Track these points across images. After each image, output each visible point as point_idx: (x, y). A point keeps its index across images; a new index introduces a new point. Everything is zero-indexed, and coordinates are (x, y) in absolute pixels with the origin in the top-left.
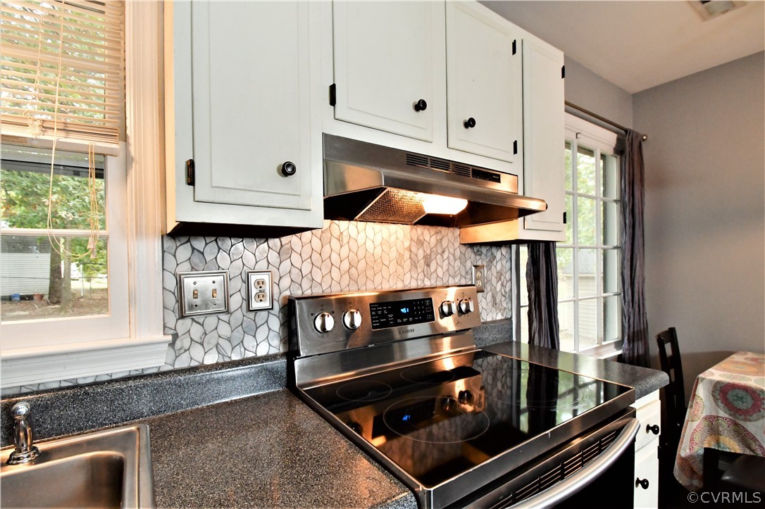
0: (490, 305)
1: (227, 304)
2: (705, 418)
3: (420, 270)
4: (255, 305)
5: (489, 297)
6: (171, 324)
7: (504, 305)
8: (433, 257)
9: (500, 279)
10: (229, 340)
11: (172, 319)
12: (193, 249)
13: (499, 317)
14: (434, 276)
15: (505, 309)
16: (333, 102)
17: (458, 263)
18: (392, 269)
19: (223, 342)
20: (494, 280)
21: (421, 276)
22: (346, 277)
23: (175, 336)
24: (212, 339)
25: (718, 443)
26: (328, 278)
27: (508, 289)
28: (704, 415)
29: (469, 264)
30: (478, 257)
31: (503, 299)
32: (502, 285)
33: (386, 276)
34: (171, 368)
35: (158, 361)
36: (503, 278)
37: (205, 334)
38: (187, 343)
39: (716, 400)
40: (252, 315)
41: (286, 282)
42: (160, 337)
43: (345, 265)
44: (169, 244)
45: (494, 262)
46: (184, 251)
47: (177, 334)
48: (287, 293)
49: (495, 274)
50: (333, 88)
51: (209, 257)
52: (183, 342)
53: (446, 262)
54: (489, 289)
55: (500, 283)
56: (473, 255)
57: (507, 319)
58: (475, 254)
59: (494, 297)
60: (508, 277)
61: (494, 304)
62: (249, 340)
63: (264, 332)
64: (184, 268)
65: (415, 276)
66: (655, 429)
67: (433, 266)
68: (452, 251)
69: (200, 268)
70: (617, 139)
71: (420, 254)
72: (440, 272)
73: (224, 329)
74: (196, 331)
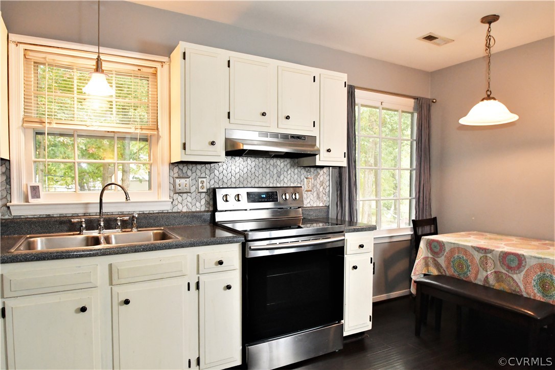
0: (316, 198)
1: (190, 189)
2: (423, 258)
3: (275, 179)
4: (201, 190)
5: (315, 194)
6: (172, 195)
7: (325, 199)
8: (282, 173)
9: (322, 185)
10: (191, 203)
11: (172, 193)
12: (179, 168)
13: (321, 205)
14: (282, 182)
15: (325, 201)
16: (229, 117)
17: (296, 176)
18: (260, 178)
19: (189, 204)
20: (318, 186)
21: (275, 182)
22: (238, 181)
24: (185, 202)
25: (428, 271)
26: (230, 181)
27: (327, 191)
28: (422, 257)
29: (302, 177)
30: (308, 174)
31: (324, 195)
32: (324, 188)
33: (257, 181)
34: (171, 211)
35: (167, 208)
36: (324, 184)
37: (183, 200)
38: (177, 203)
39: (427, 248)
40: (199, 194)
41: (212, 182)
42: (168, 199)
43: (238, 176)
44: (171, 166)
45: (319, 176)
46: (176, 169)
47: (173, 200)
48: (213, 187)
49: (319, 182)
50: (229, 113)
51: (184, 171)
52: (176, 202)
53: (290, 175)
54: (315, 190)
55: (322, 187)
56: (305, 172)
57: (326, 206)
58: (307, 172)
59: (318, 194)
60: (327, 184)
61: (318, 198)
62: (198, 204)
63: (203, 202)
64: (176, 175)
65: (272, 182)
66: (361, 246)
67: (282, 177)
68: (293, 170)
69: (181, 176)
70: (414, 102)
71: (275, 171)
72: (286, 180)
73: (189, 199)
74: (180, 199)
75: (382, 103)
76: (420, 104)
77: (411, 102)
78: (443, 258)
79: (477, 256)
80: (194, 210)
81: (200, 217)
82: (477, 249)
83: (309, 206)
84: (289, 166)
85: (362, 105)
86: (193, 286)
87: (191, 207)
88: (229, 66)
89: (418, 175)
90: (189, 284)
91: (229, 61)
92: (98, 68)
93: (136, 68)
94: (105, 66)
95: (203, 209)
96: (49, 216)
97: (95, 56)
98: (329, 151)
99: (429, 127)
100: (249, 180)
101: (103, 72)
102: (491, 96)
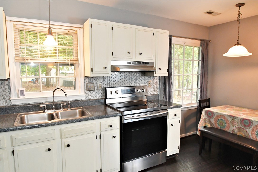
0: (153, 90)
1: (94, 89)
2: (204, 119)
3: (134, 82)
4: (99, 89)
5: (153, 88)
7: (157, 90)
8: (137, 79)
9: (156, 84)
10: (95, 95)
11: (86, 91)
12: (89, 79)
13: (156, 93)
14: (137, 83)
15: (157, 91)
16: (113, 55)
17: (144, 80)
18: (127, 82)
19: (94, 96)
20: (154, 84)
21: (134, 83)
22: (116, 84)
24: (92, 95)
25: (206, 124)
26: (113, 84)
27: (158, 87)
28: (203, 118)
29: (147, 81)
30: (150, 79)
31: (157, 89)
33: (125, 83)
34: (85, 99)
35: (83, 98)
36: (157, 84)
37: (91, 94)
38: (88, 95)
39: (206, 114)
40: (98, 91)
41: (104, 85)
42: (84, 94)
43: (116, 81)
44: (85, 78)
45: (155, 80)
46: (87, 79)
47: (86, 94)
48: (105, 87)
49: (155, 83)
50: (113, 53)
51: (91, 80)
52: (87, 95)
53: (141, 80)
54: (153, 86)
55: (156, 85)
56: (148, 78)
57: (158, 94)
58: (149, 78)
59: (154, 89)
60: (159, 83)
61: (154, 90)
62: (98, 96)
63: (100, 94)
64: (87, 82)
65: (132, 83)
66: (175, 115)
67: (137, 81)
68: (142, 77)
69: (90, 82)
70: (201, 42)
71: (134, 78)
72: (139, 82)
73: (94, 93)
74: (89, 93)
75: (185, 43)
76: (204, 43)
77: (199, 42)
78: (213, 119)
79: (230, 119)
80: (96, 98)
81: (99, 102)
82: (230, 116)
83: (150, 94)
84: (140, 76)
85: (176, 44)
86: (98, 137)
87: (95, 97)
88: (112, 30)
89: (202, 78)
90: (96, 136)
91: (112, 27)
92: (50, 32)
93: (67, 31)
94: (53, 30)
95: (100, 98)
96: (29, 104)
97: (48, 26)
98: (160, 69)
99: (207, 54)
100: (122, 83)
101: (52, 34)
102: (239, 43)
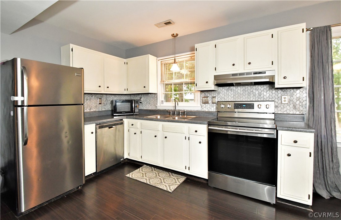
0: (292, 108)
1: (209, 102)
5: (292, 106)
6: (201, 104)
7: (301, 109)
8: (262, 93)
9: (299, 100)
11: (202, 103)
13: (298, 113)
16: (216, 70)
17: (274, 94)
18: (246, 96)
19: (209, 108)
20: (295, 100)
21: (257, 98)
22: (232, 98)
23: (202, 106)
24: (207, 107)
26: (228, 98)
27: (304, 104)
29: (280, 95)
30: (285, 93)
31: (301, 107)
32: (300, 102)
33: (244, 98)
34: (201, 110)
35: (199, 109)
40: (213, 104)
41: (219, 99)
42: (200, 106)
43: (232, 96)
44: (201, 93)
45: (295, 94)
46: (203, 94)
49: (295, 98)
50: (216, 68)
51: (206, 95)
52: (203, 107)
53: (268, 94)
54: (291, 103)
56: (281, 92)
57: (302, 114)
59: (294, 106)
61: (295, 108)
62: (212, 108)
63: (215, 107)
64: (203, 96)
65: (255, 98)
66: (295, 142)
67: (262, 95)
68: (271, 91)
69: (205, 96)
71: (257, 92)
73: (209, 106)
74: (205, 106)
80: (210, 111)
81: (213, 114)
83: (286, 113)
84: (268, 89)
86: (187, 138)
88: (216, 47)
91: (216, 45)
92: (175, 62)
93: (190, 58)
94: (177, 60)
95: (215, 110)
96: (165, 110)
97: (174, 58)
98: (285, 78)
101: (176, 63)
